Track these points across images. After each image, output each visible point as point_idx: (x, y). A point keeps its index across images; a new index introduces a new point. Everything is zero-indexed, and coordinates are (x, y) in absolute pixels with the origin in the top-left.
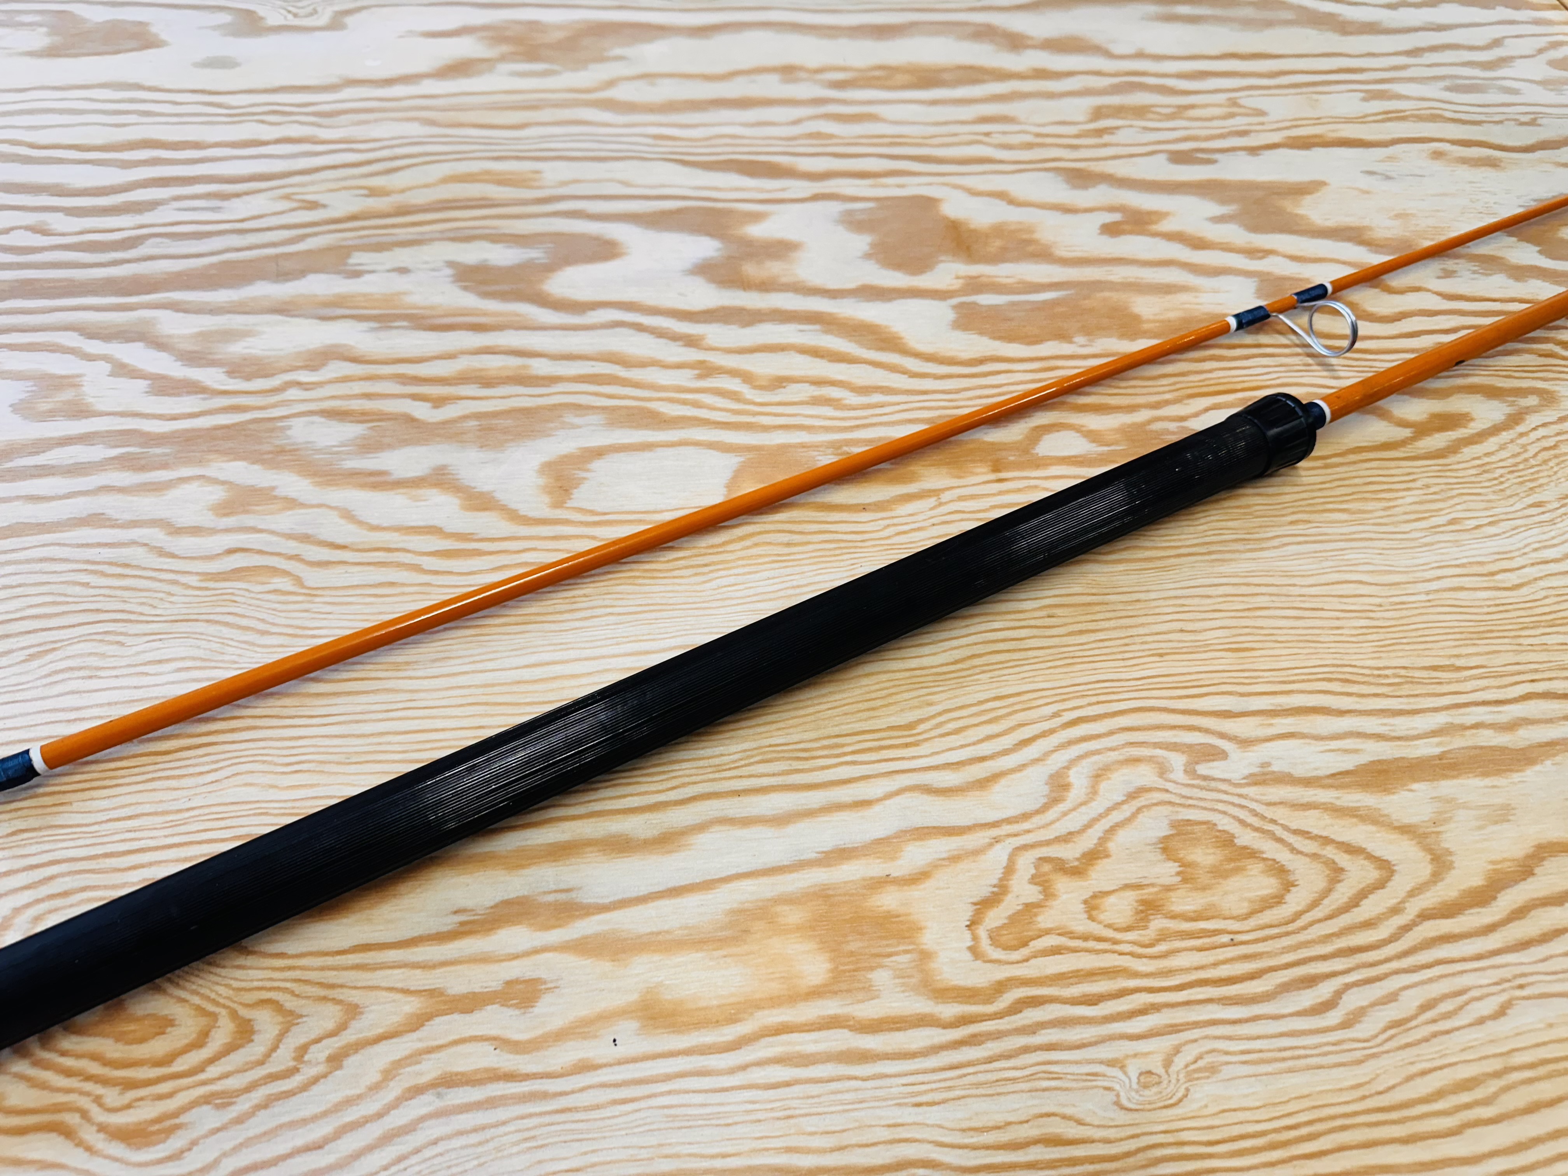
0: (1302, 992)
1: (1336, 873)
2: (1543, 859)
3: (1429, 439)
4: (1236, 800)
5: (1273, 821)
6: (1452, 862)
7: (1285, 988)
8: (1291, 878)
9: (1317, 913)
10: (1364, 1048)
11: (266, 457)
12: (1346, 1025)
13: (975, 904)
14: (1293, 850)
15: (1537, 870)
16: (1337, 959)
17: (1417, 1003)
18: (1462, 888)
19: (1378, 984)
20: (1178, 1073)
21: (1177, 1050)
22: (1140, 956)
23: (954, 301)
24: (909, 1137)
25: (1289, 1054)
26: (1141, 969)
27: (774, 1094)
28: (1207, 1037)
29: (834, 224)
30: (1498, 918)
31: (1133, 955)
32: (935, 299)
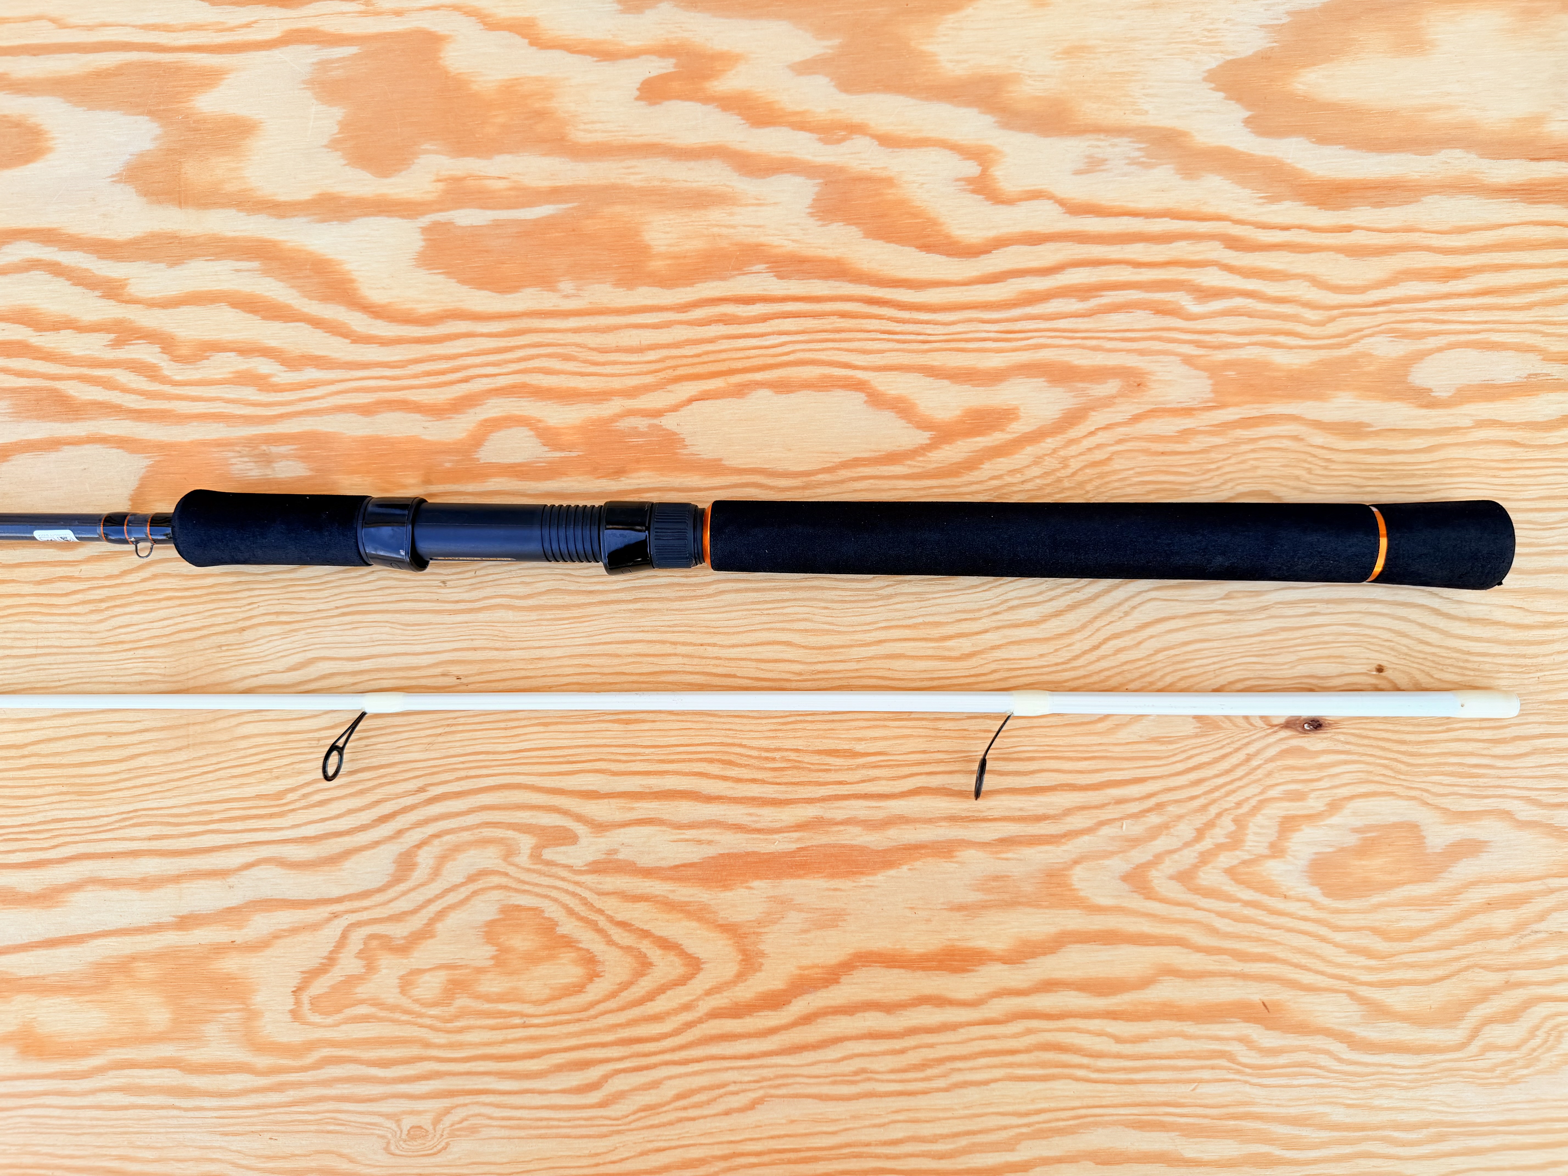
0: (573, 1073)
1: (644, 965)
2: (854, 968)
3: (950, 447)
4: (570, 887)
5: (600, 911)
6: (762, 964)
7: (559, 1068)
8: (599, 969)
10: (612, 1125)
12: (603, 1104)
13: (302, 972)
14: (611, 942)
15: (844, 979)
16: (616, 1047)
17: (674, 1092)
18: (759, 990)
19: (644, 1073)
20: (444, 1130)
21: (447, 1111)
22: (437, 1030)
23: (426, 220)
24: (214, 1156)
25: (544, 1123)
26: (437, 1041)
27: (113, 1114)
28: (477, 1103)
29: (303, 86)
30: (783, 1021)
31: (431, 1027)
32: (403, 217)
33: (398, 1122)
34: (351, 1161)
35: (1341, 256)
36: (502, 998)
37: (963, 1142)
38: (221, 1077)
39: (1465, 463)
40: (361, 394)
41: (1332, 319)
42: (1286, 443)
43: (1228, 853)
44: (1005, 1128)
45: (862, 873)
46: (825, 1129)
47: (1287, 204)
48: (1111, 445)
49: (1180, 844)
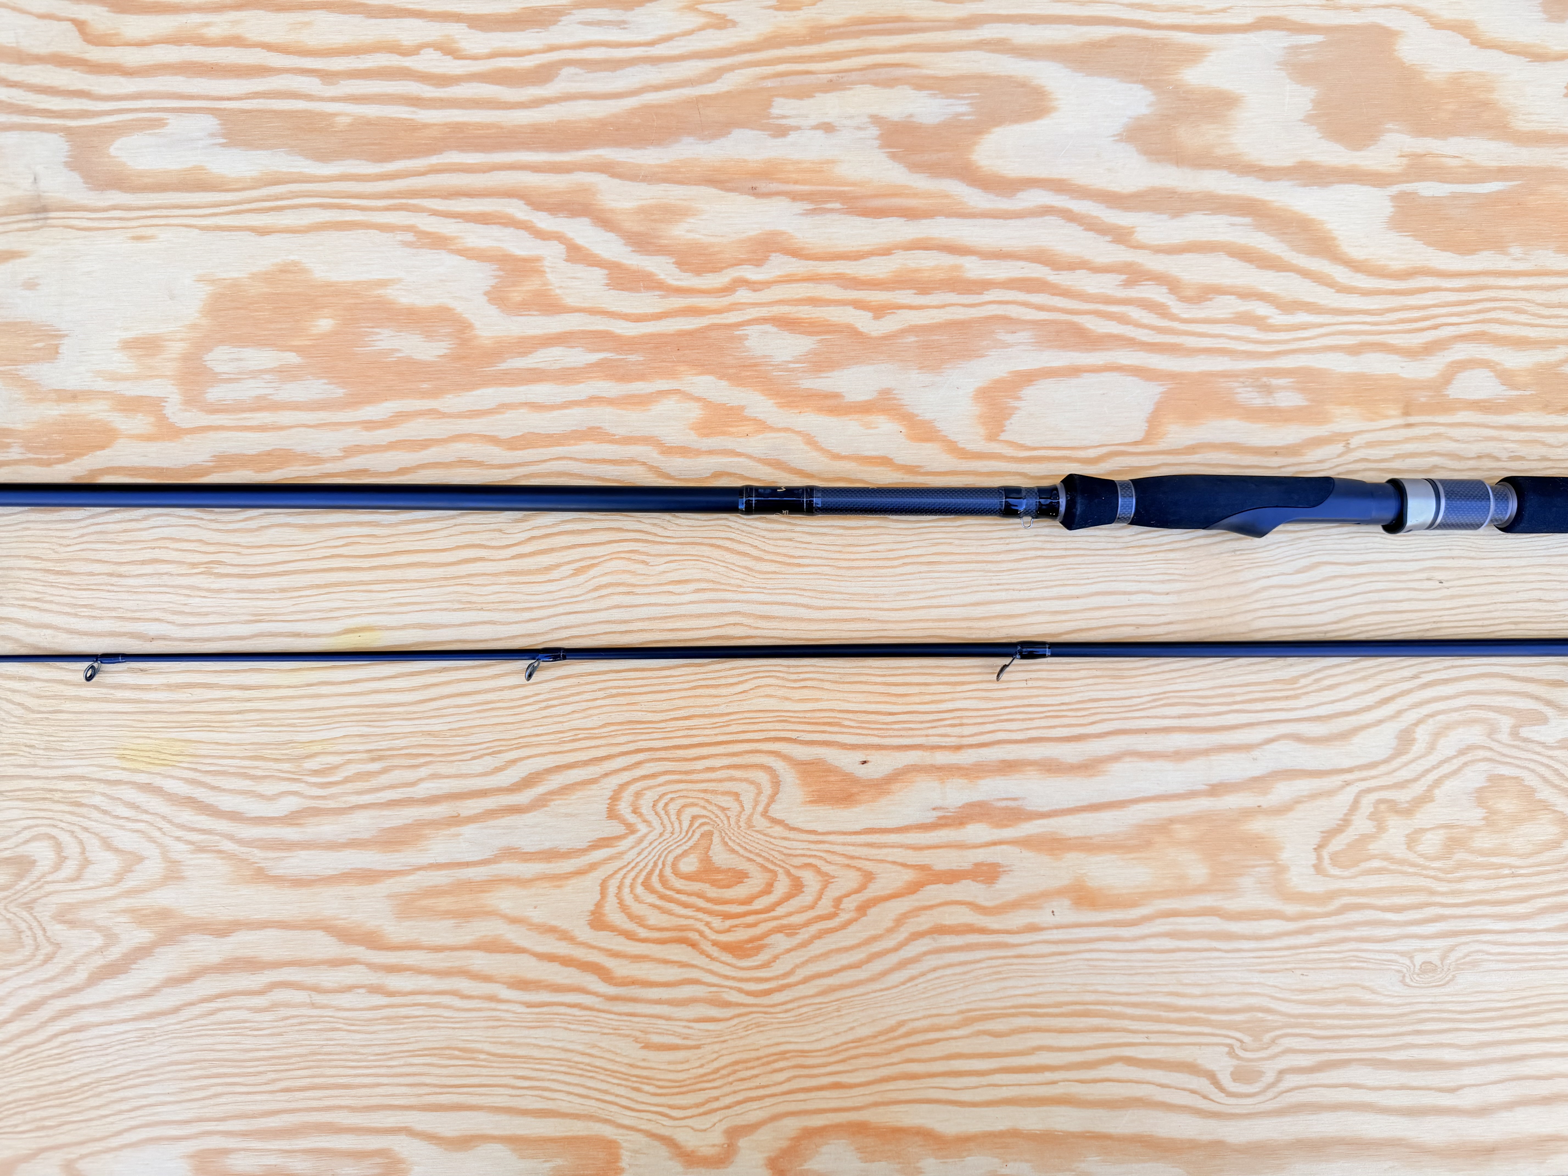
0: (1554, 915)
4: (1545, 761)
7: (1543, 911)
11: (730, 371)
13: (1322, 832)
20: (1450, 964)
21: (1452, 949)
22: (1440, 880)
23: (1395, 189)
24: (1254, 991)
25: (1534, 957)
26: (1439, 889)
27: (1162, 957)
28: (1477, 941)
29: (1277, 67)
31: (1435, 878)
32: (1374, 186)
33: (1411, 958)
34: (1373, 992)
36: (1493, 853)
38: (1254, 923)
40: (1346, 337)
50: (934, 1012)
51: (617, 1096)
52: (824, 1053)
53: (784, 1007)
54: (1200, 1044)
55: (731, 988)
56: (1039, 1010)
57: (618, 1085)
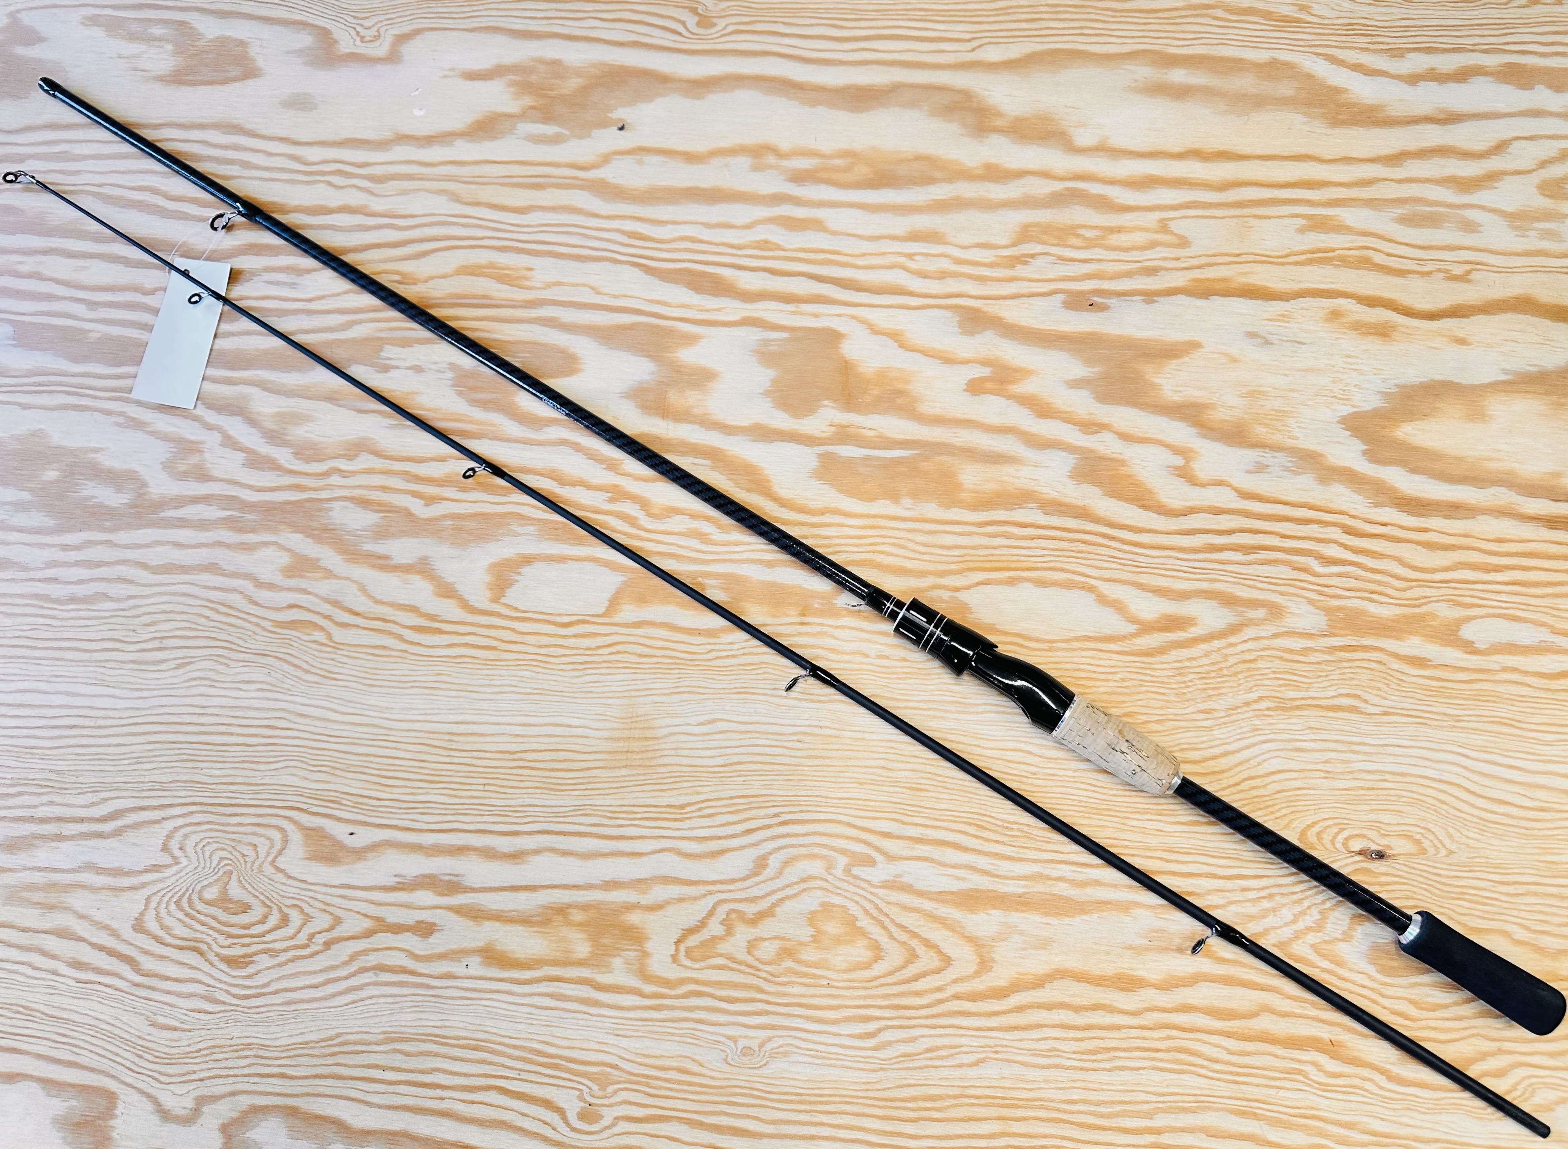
0: (858, 1024)
1: (913, 957)
2: (1056, 978)
3: (1147, 637)
4: (867, 895)
5: (887, 915)
6: (993, 967)
7: (848, 1019)
8: (882, 954)
9: (889, 980)
10: (882, 1063)
11: (315, 532)
12: (875, 1049)
13: (683, 929)
14: (891, 937)
15: (1048, 984)
16: (889, 1010)
17: (925, 1046)
18: (990, 984)
19: (906, 1030)
20: (766, 1051)
21: (770, 1039)
22: (769, 981)
23: (821, 449)
24: (608, 1050)
25: (835, 1056)
26: (768, 989)
27: (543, 1012)
28: (790, 1036)
29: (750, 353)
30: (1004, 1008)
31: (765, 979)
32: (806, 445)
33: (735, 1042)
34: (701, 1065)
35: (1419, 547)
36: (815, 965)
37: (1118, 1108)
38: (617, 995)
39: (1493, 693)
41: (1411, 588)
42: (1373, 665)
43: (1314, 934)
44: (1147, 1102)
45: (1066, 915)
46: (1024, 1086)
47: (1387, 509)
48: (1256, 651)
49: (1282, 924)
50: (364, 1030)
51: (125, 1059)
52: (278, 1049)
53: (257, 1010)
54: (559, 1086)
55: (222, 990)
56: (442, 1040)
57: (127, 1051)
